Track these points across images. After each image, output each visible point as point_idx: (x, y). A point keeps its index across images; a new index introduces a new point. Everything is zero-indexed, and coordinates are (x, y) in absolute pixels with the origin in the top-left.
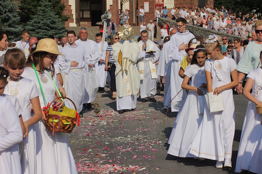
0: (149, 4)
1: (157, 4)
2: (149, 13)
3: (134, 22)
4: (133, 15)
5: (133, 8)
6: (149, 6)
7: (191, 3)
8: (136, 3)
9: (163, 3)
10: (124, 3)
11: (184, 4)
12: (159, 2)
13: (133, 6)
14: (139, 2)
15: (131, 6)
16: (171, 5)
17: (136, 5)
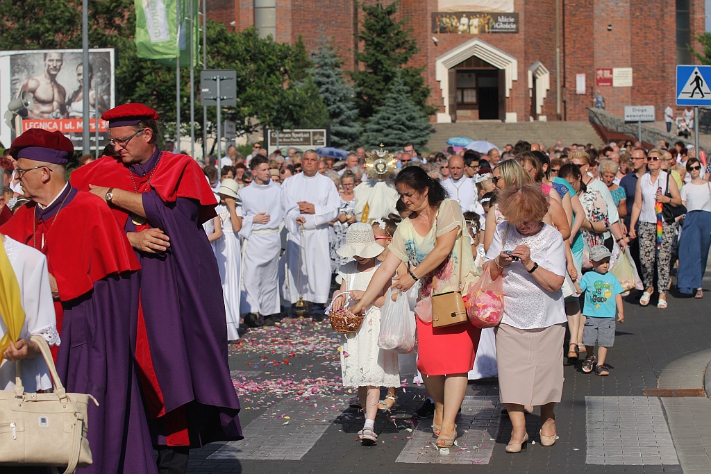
0: (586, 77)
1: (601, 78)
2: (585, 95)
3: (559, 111)
4: (556, 98)
5: (556, 85)
6: (586, 81)
7: (663, 77)
8: (562, 75)
9: (611, 76)
10: (539, 75)
11: (650, 78)
12: (603, 75)
13: (556, 82)
14: (567, 75)
15: (553, 81)
16: (626, 81)
17: (562, 79)
